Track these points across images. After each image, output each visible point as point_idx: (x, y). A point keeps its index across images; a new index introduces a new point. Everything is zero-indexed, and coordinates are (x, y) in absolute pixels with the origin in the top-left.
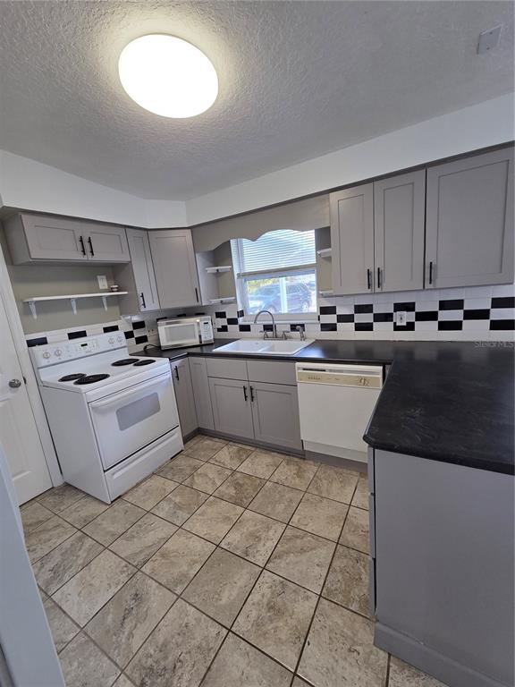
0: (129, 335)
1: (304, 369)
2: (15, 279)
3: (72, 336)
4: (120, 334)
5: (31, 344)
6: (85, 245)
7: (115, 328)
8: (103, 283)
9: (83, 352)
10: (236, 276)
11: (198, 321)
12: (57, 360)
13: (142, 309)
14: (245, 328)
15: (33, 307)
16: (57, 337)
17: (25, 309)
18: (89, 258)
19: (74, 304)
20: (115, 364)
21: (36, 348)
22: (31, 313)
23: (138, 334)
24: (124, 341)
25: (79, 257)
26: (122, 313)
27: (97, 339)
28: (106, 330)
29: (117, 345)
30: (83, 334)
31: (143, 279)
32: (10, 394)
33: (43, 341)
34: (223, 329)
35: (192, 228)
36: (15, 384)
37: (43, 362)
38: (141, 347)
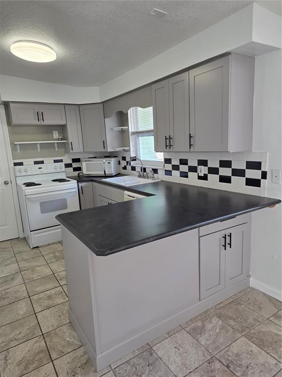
0: (69, 165)
1: (129, 196)
2: (11, 133)
3: (36, 163)
4: (62, 164)
5: (15, 164)
6: (40, 116)
7: (61, 161)
8: (56, 135)
9: (39, 171)
10: (130, 134)
11: (104, 161)
12: (25, 174)
13: (71, 151)
14: (133, 169)
15: (18, 146)
16: (28, 162)
17: (14, 147)
18: (43, 123)
19: (39, 146)
20: (54, 181)
21: (18, 167)
22: (17, 150)
23: (75, 165)
24: (64, 168)
25: (37, 122)
26: (66, 153)
27: (49, 166)
28: (55, 161)
29: (59, 170)
30: (42, 162)
32: (4, 187)
33: (21, 164)
34: (125, 168)
35: (103, 103)
36: (6, 183)
37: (18, 174)
38: (76, 173)
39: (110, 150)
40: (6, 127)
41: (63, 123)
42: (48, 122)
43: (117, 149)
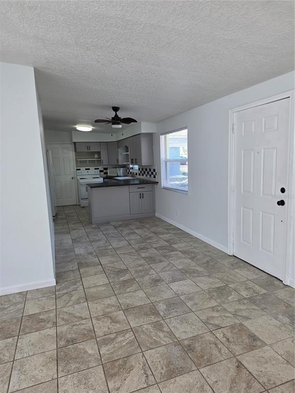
0: (101, 171)
2: (76, 155)
3: (86, 169)
4: (98, 170)
5: (77, 170)
6: (88, 148)
7: (98, 169)
8: (96, 156)
9: (87, 173)
11: (117, 169)
12: (80, 174)
15: (79, 161)
16: (83, 169)
17: (77, 161)
18: (89, 151)
19: (88, 161)
20: (93, 178)
22: (78, 163)
23: (105, 171)
24: (99, 173)
25: (87, 151)
26: (101, 165)
27: (92, 170)
28: (95, 169)
29: (96, 173)
30: (89, 169)
31: (104, 156)
32: (72, 180)
33: (80, 170)
34: (128, 173)
35: (118, 141)
36: (73, 178)
37: (78, 174)
38: (105, 175)
39: (120, 164)
40: (74, 153)
41: (99, 150)
42: (92, 150)
43: (125, 163)
